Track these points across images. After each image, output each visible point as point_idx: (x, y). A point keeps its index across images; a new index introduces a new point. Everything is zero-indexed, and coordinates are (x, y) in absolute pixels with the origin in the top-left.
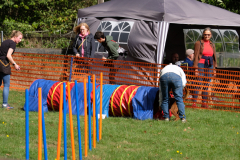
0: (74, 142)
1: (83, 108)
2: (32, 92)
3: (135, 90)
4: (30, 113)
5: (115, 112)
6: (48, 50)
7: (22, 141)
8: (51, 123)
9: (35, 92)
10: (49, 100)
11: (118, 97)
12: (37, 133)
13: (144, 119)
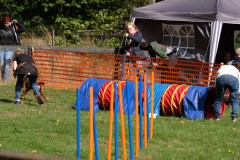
0: (125, 141)
1: (135, 107)
2: (83, 91)
3: (186, 89)
4: (81, 112)
5: (166, 112)
6: (99, 50)
7: (73, 139)
8: (102, 122)
9: (86, 91)
10: (100, 100)
11: (169, 97)
12: (88, 133)
13: (195, 118)
